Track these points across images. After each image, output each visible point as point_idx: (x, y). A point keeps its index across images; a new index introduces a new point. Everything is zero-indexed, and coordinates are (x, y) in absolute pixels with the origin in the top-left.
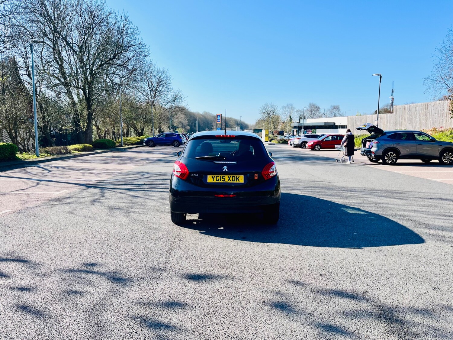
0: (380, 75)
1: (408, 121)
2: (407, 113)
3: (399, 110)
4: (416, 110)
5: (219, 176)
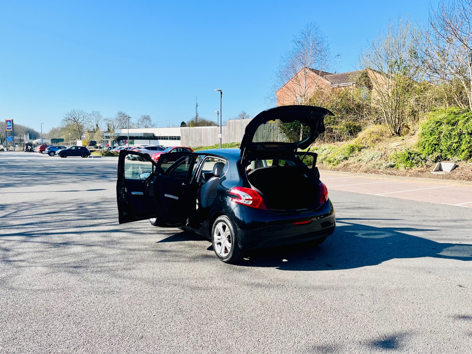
0: (221, 91)
1: (241, 135)
2: (240, 128)
3: (232, 125)
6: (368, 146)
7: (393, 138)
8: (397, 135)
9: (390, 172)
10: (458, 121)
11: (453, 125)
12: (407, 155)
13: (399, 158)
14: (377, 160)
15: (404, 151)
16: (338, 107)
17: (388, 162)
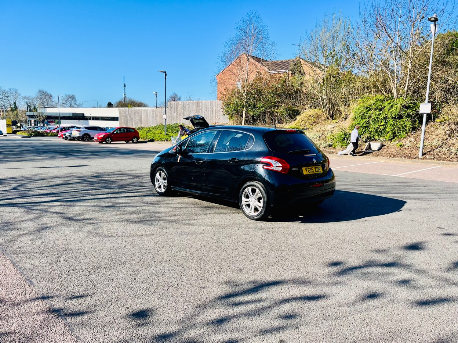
0: (165, 73)
1: (183, 116)
2: (182, 109)
3: (173, 106)
4: (189, 107)
5: (310, 167)
6: (307, 128)
7: (328, 122)
8: (331, 119)
9: (329, 151)
10: (384, 107)
11: (381, 110)
12: (343, 136)
13: (336, 138)
14: (316, 140)
15: (340, 132)
16: (278, 93)
17: (326, 142)
